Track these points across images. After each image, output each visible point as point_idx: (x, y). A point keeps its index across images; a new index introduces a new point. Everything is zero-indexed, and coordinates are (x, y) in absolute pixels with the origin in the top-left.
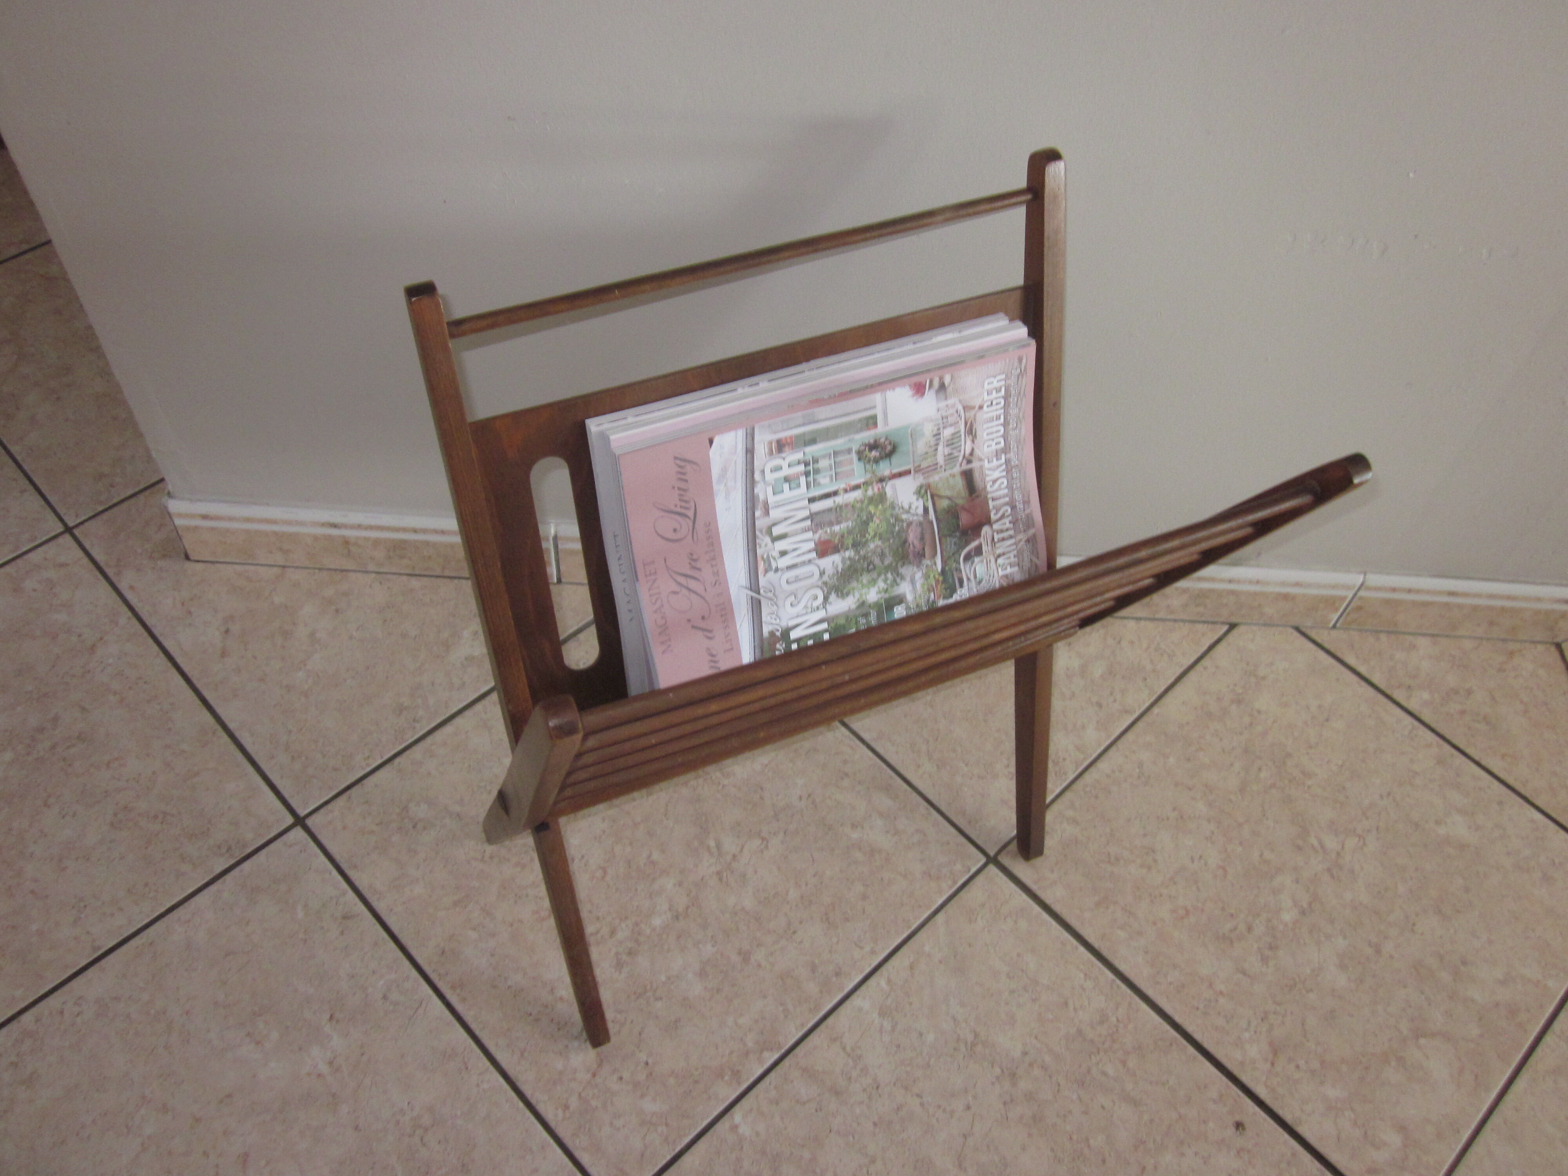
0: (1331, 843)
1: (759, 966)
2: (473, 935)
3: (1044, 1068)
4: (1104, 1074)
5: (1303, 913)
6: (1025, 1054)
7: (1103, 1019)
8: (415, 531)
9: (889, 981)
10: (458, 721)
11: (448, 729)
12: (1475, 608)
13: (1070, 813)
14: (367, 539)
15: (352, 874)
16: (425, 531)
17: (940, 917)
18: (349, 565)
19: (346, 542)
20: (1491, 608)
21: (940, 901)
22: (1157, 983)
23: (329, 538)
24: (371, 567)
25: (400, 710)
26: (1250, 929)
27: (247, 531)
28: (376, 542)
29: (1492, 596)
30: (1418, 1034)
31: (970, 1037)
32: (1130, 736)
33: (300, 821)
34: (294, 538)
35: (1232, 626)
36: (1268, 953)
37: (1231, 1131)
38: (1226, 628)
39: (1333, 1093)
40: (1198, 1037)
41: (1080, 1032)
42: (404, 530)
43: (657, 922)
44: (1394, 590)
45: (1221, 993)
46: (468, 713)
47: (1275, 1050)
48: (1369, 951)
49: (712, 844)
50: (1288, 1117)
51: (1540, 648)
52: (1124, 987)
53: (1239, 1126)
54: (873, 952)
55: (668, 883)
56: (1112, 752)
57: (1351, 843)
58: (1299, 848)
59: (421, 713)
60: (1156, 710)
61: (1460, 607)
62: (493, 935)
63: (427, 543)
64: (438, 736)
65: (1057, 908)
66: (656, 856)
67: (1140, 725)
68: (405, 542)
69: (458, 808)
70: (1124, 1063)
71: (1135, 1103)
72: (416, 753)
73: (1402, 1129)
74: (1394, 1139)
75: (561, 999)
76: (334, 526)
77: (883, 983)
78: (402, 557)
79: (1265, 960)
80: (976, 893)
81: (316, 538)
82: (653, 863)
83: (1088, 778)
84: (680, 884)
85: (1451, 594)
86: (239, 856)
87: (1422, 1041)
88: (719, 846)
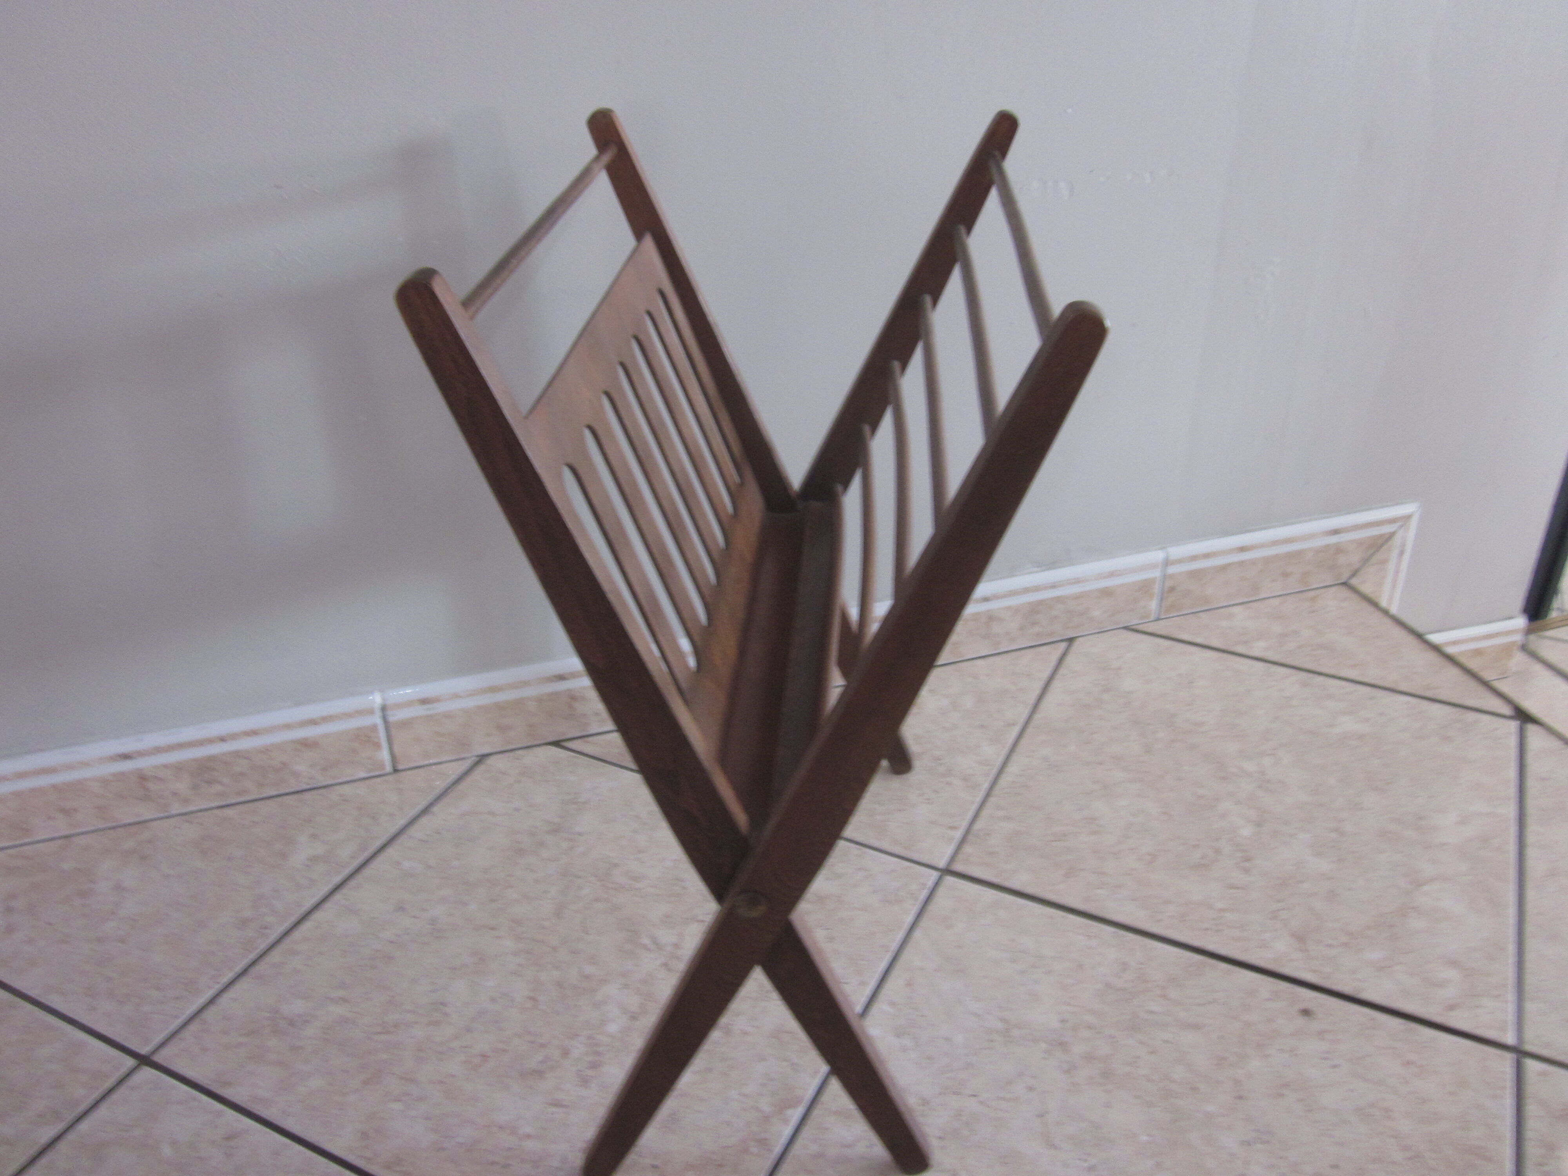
0: (1250, 766)
1: (746, 1033)
2: (397, 1106)
3: (1090, 1027)
4: (1152, 1012)
5: (1259, 824)
6: (1063, 1021)
7: (1124, 967)
8: (223, 739)
9: (892, 1004)
10: (318, 915)
11: (307, 925)
12: (1267, 560)
13: (1001, 813)
14: (166, 766)
15: (226, 1092)
16: (234, 736)
17: (917, 934)
18: (145, 812)
19: (142, 777)
20: (1277, 557)
21: (909, 919)
22: (1159, 921)
23: (121, 777)
24: (176, 808)
25: (244, 923)
26: (1218, 851)
27: (18, 794)
28: (178, 768)
29: (1275, 543)
30: (1418, 884)
31: (1000, 1025)
32: (1024, 741)
33: (144, 1060)
34: (78, 788)
35: (1071, 640)
36: (1247, 864)
37: (1301, 1021)
38: (1063, 645)
39: (1375, 955)
40: (1223, 951)
41: (1108, 985)
42: (210, 741)
43: (613, 1028)
44: (1194, 558)
45: (1222, 910)
46: (328, 905)
47: (1300, 938)
48: (1334, 835)
49: (646, 941)
50: (1346, 989)
51: (1334, 589)
52: (1130, 936)
53: (1306, 1012)
54: (863, 984)
55: (612, 990)
56: (1015, 757)
57: (1267, 761)
58: (1224, 778)
59: (270, 919)
60: (1037, 716)
61: (1253, 562)
62: (421, 1099)
63: (237, 754)
64: (297, 935)
65: (1029, 890)
66: (589, 969)
67: (1030, 730)
68: (211, 758)
69: (341, 993)
70: (1164, 996)
71: (1196, 1027)
72: (275, 956)
73: (1453, 963)
74: (1452, 974)
75: (529, 1136)
76: (126, 757)
77: (885, 1007)
78: (209, 782)
79: (1246, 871)
80: (943, 902)
81: (104, 782)
82: (587, 977)
83: (1004, 781)
84: (626, 986)
85: (1242, 549)
86: (70, 1117)
87: (1426, 888)
88: (655, 941)
